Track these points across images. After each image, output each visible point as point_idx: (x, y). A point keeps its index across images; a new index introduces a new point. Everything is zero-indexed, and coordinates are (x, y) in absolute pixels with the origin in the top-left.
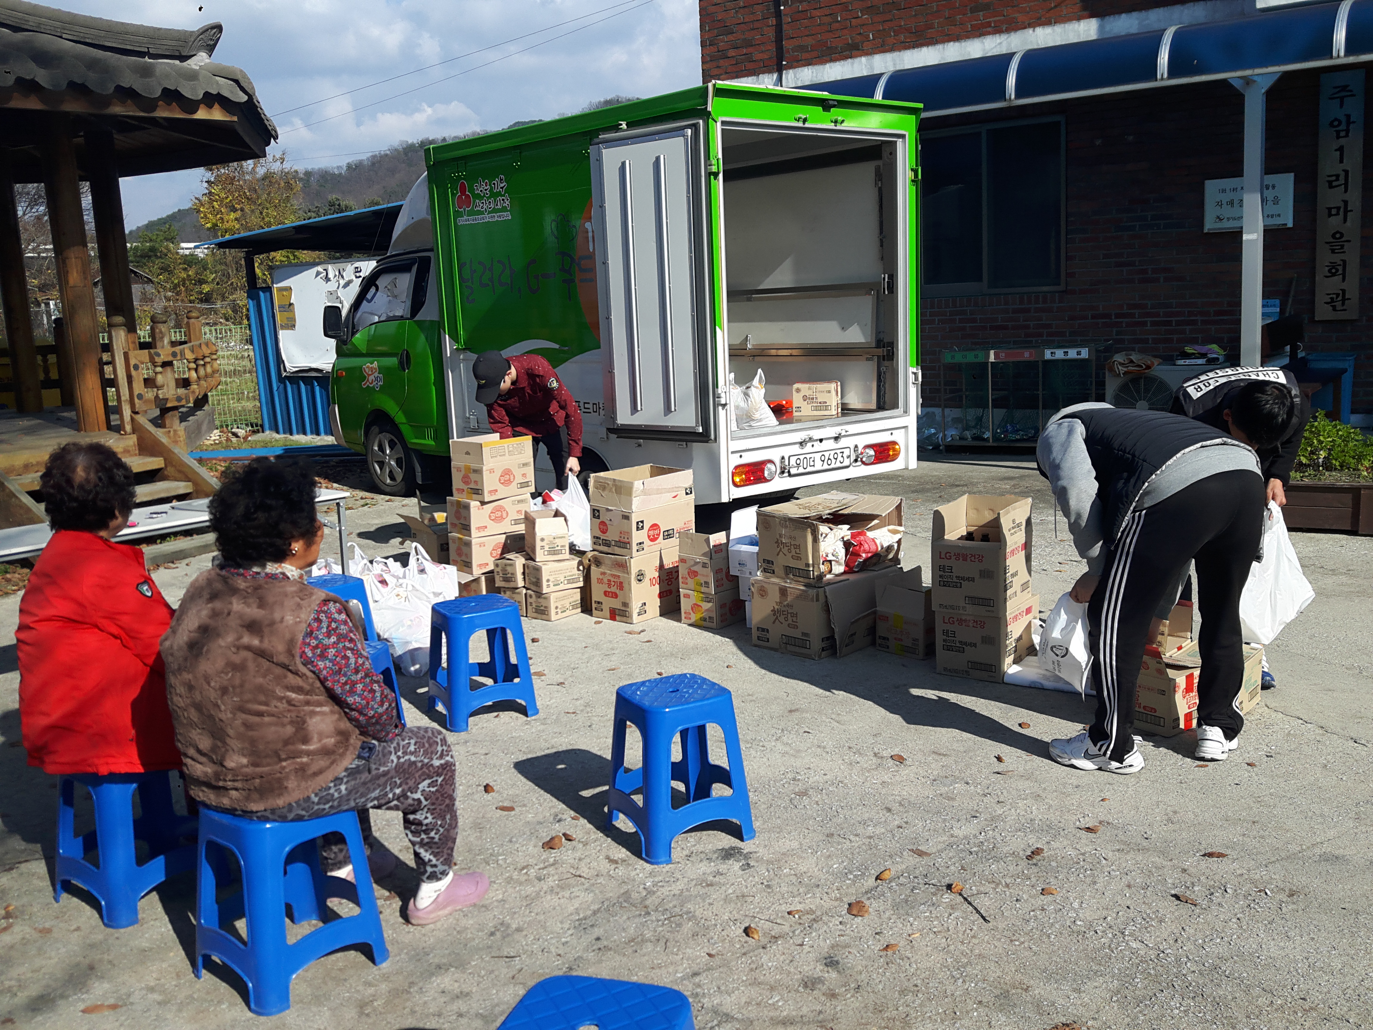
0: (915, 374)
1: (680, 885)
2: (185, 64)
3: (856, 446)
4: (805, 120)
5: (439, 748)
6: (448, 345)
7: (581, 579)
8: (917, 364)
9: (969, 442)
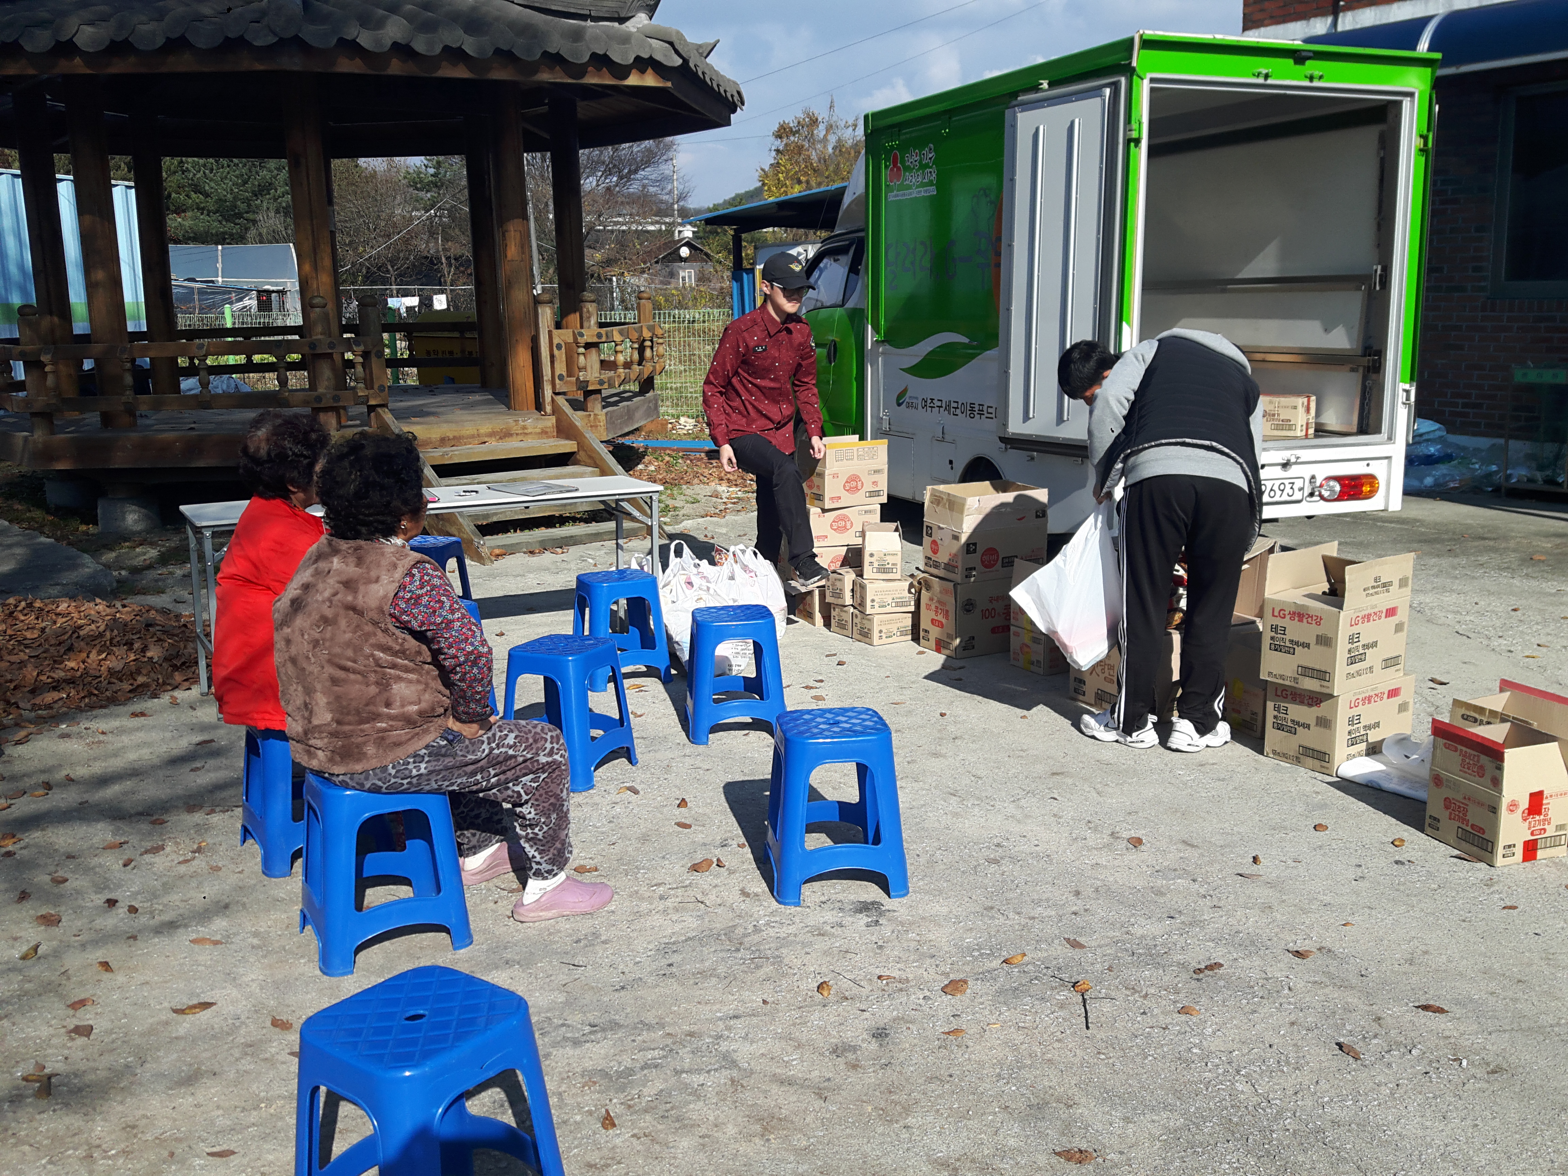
0: (1407, 392)
1: (792, 929)
2: (623, 26)
3: (1313, 477)
4: (1267, 76)
5: (548, 745)
6: (870, 337)
7: (913, 603)
8: (1412, 379)
9: (1540, 486)
